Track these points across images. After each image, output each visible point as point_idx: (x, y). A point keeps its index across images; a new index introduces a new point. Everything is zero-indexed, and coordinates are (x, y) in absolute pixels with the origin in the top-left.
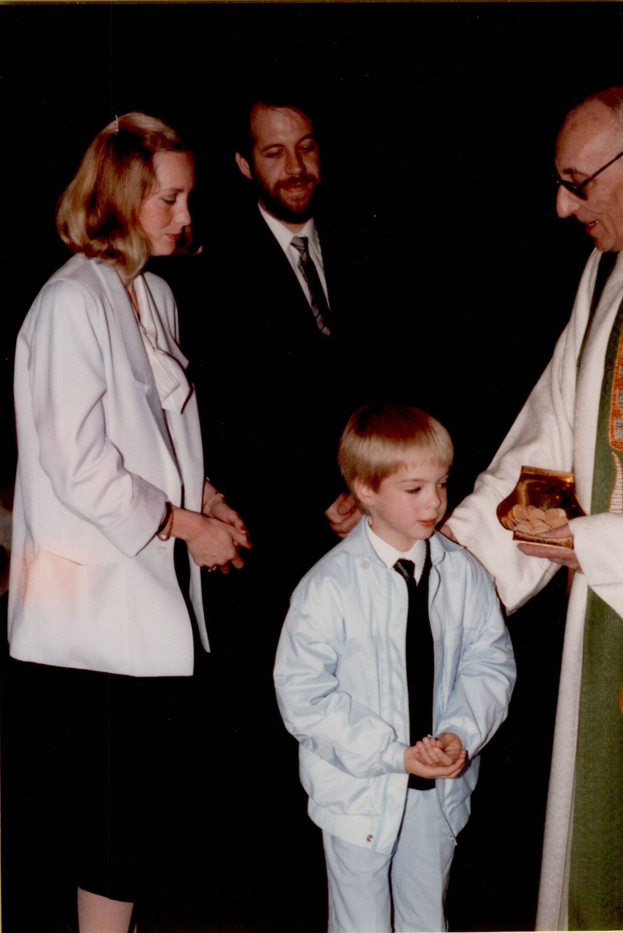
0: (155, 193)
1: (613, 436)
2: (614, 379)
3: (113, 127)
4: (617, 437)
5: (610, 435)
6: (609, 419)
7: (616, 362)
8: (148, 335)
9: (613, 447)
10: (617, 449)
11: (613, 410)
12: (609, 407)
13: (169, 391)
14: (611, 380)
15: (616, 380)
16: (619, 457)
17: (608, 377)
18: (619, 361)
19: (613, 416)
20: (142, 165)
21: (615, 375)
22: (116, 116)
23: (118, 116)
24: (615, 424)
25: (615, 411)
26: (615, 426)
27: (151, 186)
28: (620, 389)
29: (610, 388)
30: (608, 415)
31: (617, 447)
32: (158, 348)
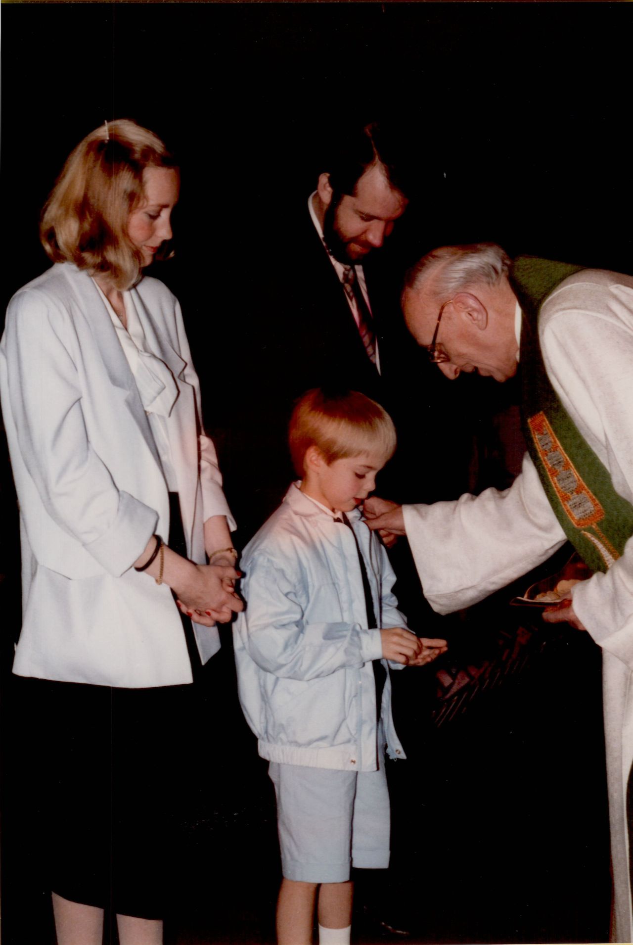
0: (142, 208)
1: (573, 518)
2: (547, 470)
3: (103, 132)
4: (577, 518)
5: (571, 519)
6: (561, 506)
7: (540, 455)
8: (133, 338)
9: (579, 527)
10: (583, 527)
11: (560, 496)
12: (556, 495)
13: (154, 394)
14: (545, 472)
15: (549, 470)
16: (590, 532)
17: (542, 472)
18: (542, 454)
19: (563, 501)
20: (131, 179)
21: (546, 467)
22: (106, 121)
23: (108, 122)
24: (569, 507)
25: (563, 497)
26: (570, 509)
27: (139, 200)
28: (556, 476)
29: (548, 480)
30: (560, 503)
31: (583, 525)
32: (146, 349)
